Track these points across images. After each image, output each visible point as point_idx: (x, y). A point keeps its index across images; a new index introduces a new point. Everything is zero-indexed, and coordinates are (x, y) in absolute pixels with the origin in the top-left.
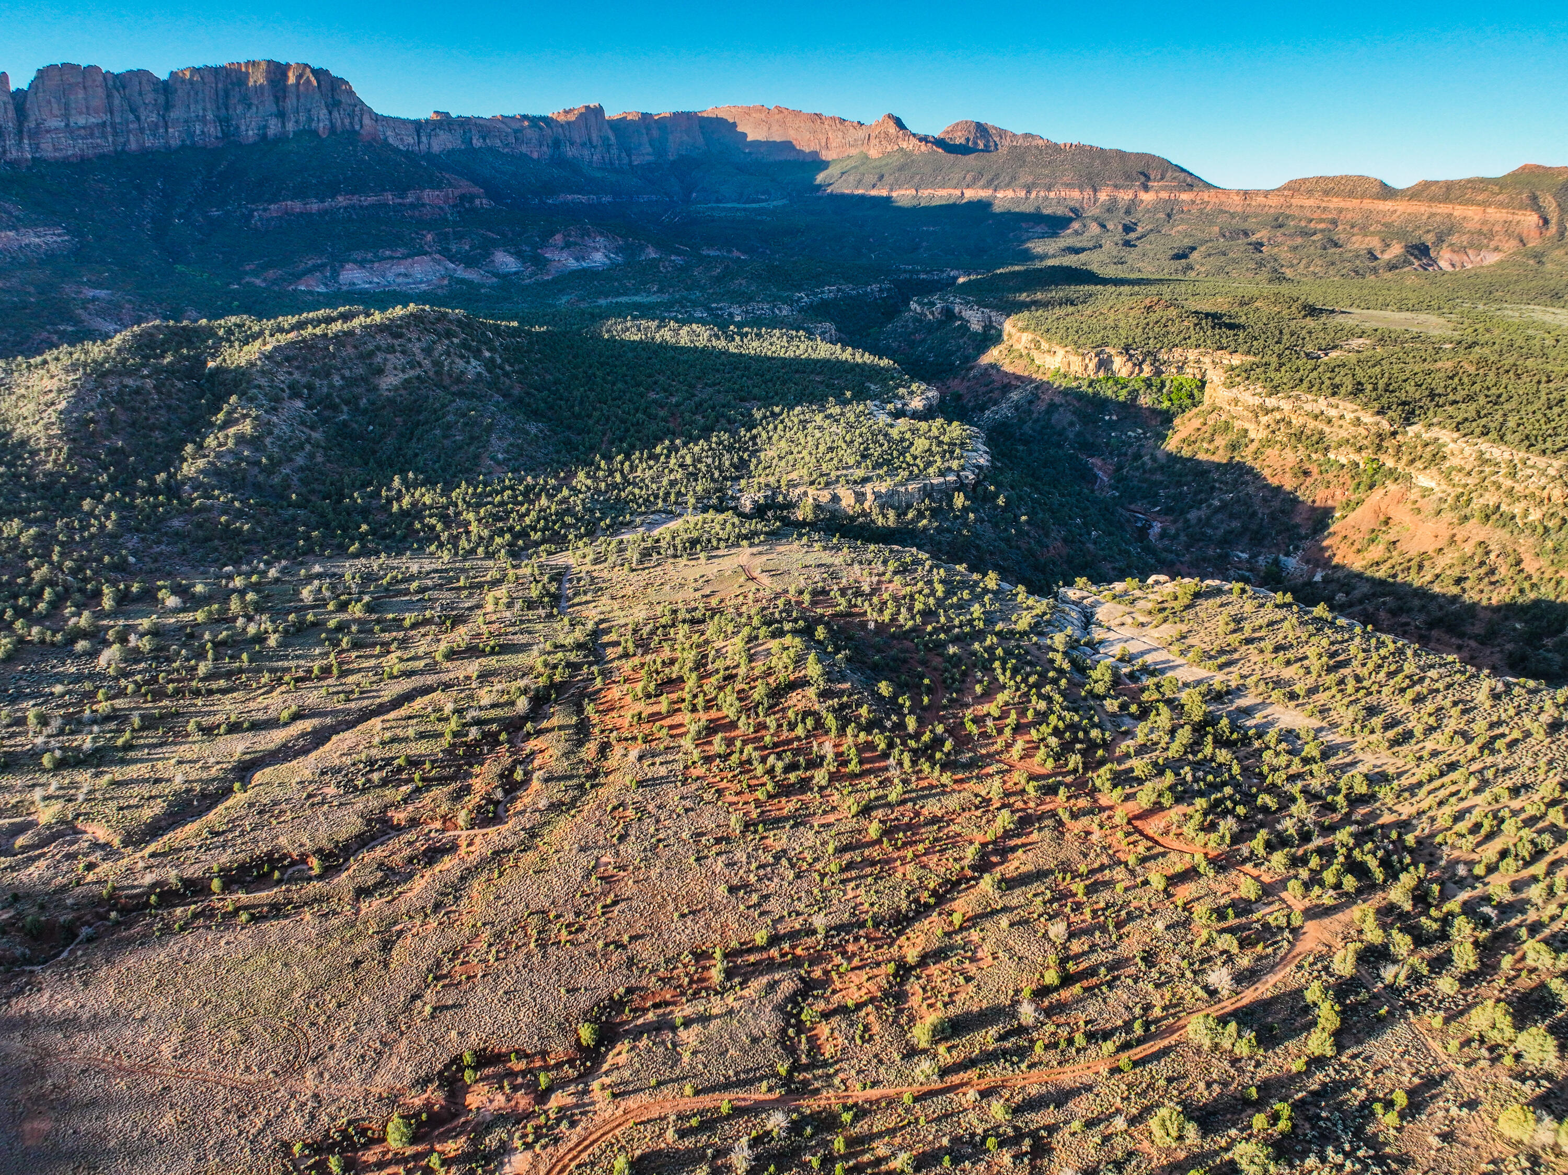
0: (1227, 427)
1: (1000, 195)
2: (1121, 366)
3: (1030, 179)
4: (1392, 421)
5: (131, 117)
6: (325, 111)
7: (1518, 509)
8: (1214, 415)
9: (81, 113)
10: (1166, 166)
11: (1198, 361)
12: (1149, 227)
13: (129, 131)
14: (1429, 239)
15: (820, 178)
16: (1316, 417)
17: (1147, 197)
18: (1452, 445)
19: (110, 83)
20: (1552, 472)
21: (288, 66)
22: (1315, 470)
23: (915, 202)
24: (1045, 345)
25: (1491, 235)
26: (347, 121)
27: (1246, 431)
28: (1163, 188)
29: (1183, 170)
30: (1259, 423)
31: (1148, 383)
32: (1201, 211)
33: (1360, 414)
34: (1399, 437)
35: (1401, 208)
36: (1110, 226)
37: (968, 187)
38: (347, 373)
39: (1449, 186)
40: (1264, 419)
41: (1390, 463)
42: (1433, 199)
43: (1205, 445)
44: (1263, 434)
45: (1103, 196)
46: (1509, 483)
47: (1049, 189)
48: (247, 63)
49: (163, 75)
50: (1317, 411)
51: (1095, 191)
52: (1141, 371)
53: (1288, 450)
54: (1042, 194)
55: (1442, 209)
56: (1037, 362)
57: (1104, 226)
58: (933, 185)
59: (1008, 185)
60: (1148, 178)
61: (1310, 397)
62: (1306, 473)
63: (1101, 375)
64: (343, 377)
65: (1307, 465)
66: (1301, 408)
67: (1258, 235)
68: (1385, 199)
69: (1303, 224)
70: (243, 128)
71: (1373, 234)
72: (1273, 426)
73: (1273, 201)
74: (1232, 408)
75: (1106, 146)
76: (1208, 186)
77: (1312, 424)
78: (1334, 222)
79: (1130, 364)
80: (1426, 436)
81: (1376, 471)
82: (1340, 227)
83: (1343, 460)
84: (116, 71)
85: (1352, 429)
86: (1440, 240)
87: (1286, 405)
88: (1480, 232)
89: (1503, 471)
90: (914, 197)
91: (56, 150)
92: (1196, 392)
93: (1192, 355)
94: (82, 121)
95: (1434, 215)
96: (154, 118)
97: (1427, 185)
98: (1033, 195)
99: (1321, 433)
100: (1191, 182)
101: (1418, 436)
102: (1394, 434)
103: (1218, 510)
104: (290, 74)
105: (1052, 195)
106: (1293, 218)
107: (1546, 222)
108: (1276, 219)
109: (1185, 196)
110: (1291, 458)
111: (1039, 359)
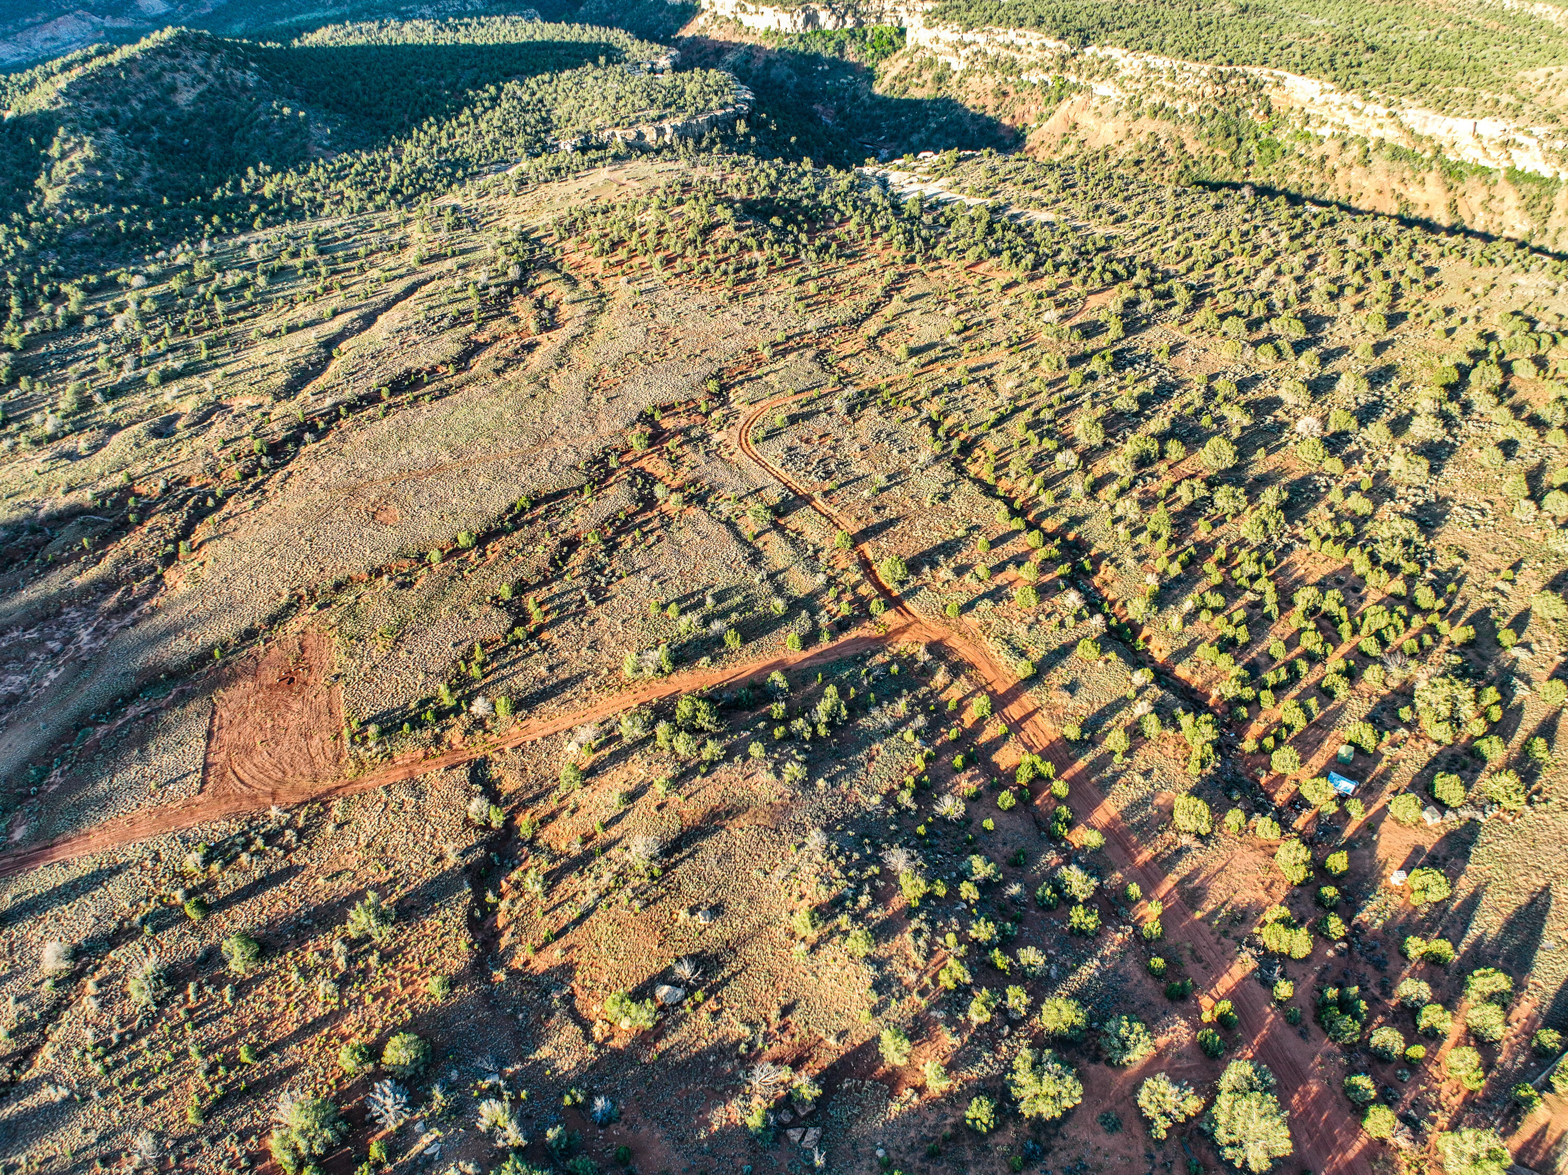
0: (932, 63)
2: (827, 20)
4: (1072, 45)
7: (1179, 105)
8: (919, 53)
11: (894, 11)
16: (1008, 47)
18: (1122, 60)
20: (1204, 74)
22: (1011, 90)
24: (751, 8)
27: (949, 64)
30: (959, 56)
31: (852, 34)
33: (1045, 40)
34: (1078, 58)
38: (143, 97)
40: (963, 53)
41: (1073, 79)
43: (915, 80)
44: (964, 65)
46: (1170, 85)
50: (1008, 42)
52: (845, 23)
53: (987, 76)
56: (745, 25)
61: (1001, 30)
62: (1005, 94)
63: (809, 29)
64: (140, 101)
65: (1004, 88)
66: (994, 40)
72: (972, 58)
74: (934, 46)
79: (834, 18)
80: (1101, 55)
81: (1062, 87)
83: (1034, 80)
85: (1039, 54)
87: (981, 39)
89: (1165, 76)
92: (895, 39)
99: (1013, 59)
101: (1094, 55)
102: (1074, 55)
103: (936, 131)
110: (990, 82)
111: (747, 20)
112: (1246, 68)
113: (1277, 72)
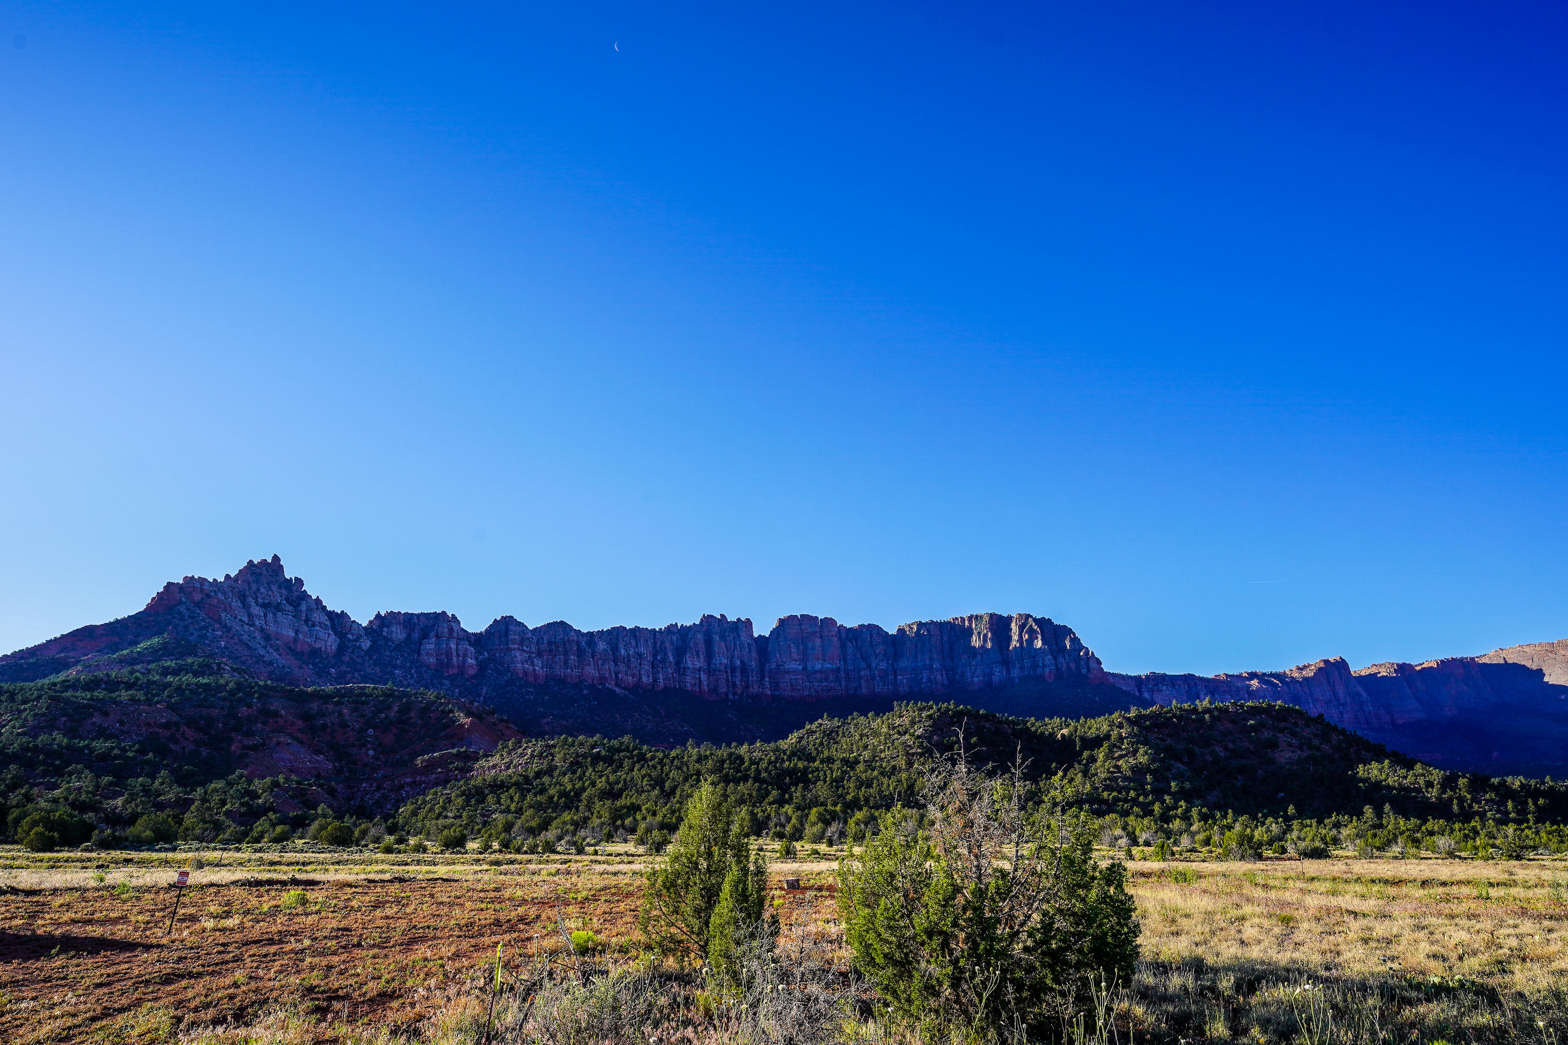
5: (863, 665)
6: (1050, 657)
9: (818, 659)
13: (860, 678)
19: (844, 635)
21: (1010, 618)
26: (1073, 666)
48: (970, 618)
49: (893, 631)
70: (969, 675)
84: (848, 625)
91: (792, 690)
94: (818, 667)
96: (883, 665)
104: (1013, 625)
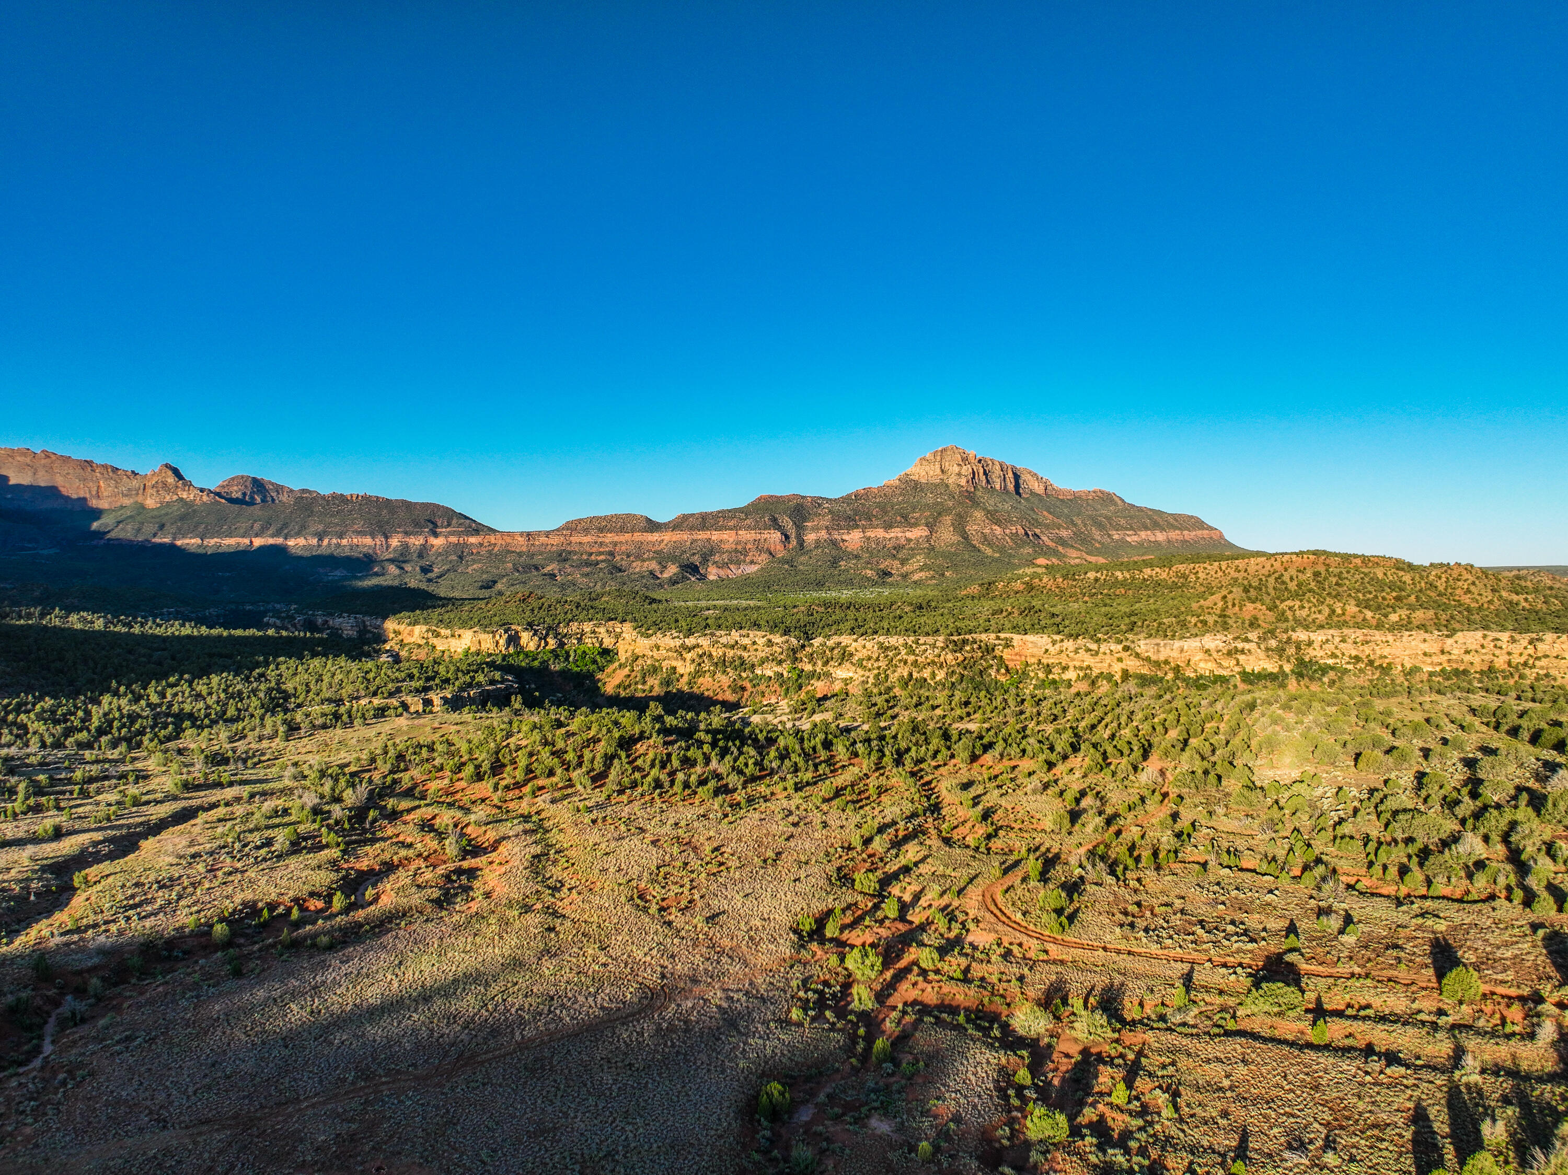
0: (655, 670)
1: (291, 543)
2: (528, 641)
3: (321, 527)
4: (798, 638)
7: (926, 674)
8: (640, 661)
10: (451, 515)
11: (594, 632)
12: (446, 567)
14: (696, 560)
15: (95, 525)
16: (732, 647)
17: (438, 542)
18: (854, 644)
20: (940, 644)
22: (748, 685)
23: (201, 551)
24: (444, 632)
25: (745, 552)
27: (675, 668)
28: (452, 533)
29: (467, 518)
30: (684, 660)
31: (555, 654)
32: (490, 552)
33: (771, 637)
34: (807, 649)
35: (668, 537)
36: (408, 567)
37: (257, 535)
39: (704, 517)
40: (688, 656)
41: (808, 668)
42: (692, 528)
43: (640, 687)
44: (691, 668)
45: (395, 542)
46: (911, 658)
47: (341, 537)
50: (732, 642)
51: (387, 538)
52: (547, 644)
53: (718, 675)
54: (334, 541)
55: (702, 535)
56: (440, 648)
57: (402, 568)
58: (219, 534)
59: (298, 534)
60: (436, 526)
61: (723, 633)
63: (512, 649)
65: (740, 683)
66: (717, 642)
67: (549, 568)
68: (652, 532)
69: (585, 557)
71: (649, 559)
72: (698, 660)
73: (555, 540)
74: (655, 653)
75: (392, 497)
76: (494, 531)
77: (730, 653)
78: (611, 554)
79: (536, 638)
80: (830, 643)
81: (799, 676)
82: (618, 558)
83: (769, 673)
85: (767, 649)
86: (705, 560)
87: (705, 642)
88: (736, 551)
89: (903, 652)
90: (199, 546)
92: (598, 658)
93: (587, 627)
95: (696, 541)
97: (685, 518)
98: (326, 542)
99: (740, 658)
100: (477, 529)
101: (823, 644)
102: (803, 646)
105: (344, 542)
106: (575, 553)
107: (787, 537)
108: (560, 555)
109: (473, 540)
110: (725, 680)
111: (440, 645)
112: (974, 636)
113: (1002, 635)
